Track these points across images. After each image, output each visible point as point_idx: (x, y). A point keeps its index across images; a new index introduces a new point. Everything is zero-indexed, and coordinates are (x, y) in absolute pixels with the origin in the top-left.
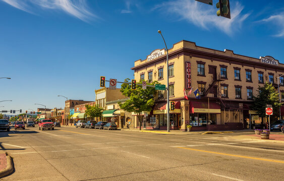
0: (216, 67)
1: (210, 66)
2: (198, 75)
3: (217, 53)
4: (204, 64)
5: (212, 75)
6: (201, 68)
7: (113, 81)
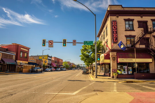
0: (147, 21)
1: (139, 22)
2: (126, 30)
3: (147, 9)
4: (132, 20)
5: (142, 29)
6: (129, 24)
7: (51, 41)
